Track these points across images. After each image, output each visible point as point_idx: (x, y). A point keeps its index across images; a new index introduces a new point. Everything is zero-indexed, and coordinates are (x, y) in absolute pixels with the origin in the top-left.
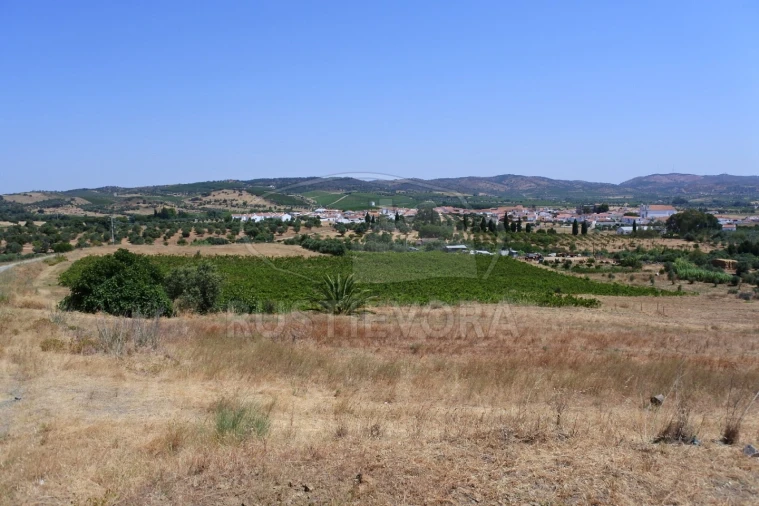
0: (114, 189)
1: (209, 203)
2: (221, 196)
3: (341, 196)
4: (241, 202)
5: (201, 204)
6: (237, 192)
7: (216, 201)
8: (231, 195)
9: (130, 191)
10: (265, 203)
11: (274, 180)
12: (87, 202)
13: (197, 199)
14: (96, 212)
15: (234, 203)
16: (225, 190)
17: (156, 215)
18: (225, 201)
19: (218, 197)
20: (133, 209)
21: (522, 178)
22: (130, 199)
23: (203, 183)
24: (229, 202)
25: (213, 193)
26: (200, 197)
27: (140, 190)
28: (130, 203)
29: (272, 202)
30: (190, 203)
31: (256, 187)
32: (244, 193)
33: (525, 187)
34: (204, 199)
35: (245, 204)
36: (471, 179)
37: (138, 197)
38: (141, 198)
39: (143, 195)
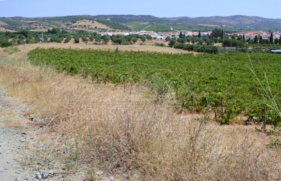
0: (20, 18)
1: (76, 27)
2: (83, 23)
3: (148, 25)
4: (94, 27)
5: (71, 27)
6: (91, 21)
7: (79, 26)
8: (88, 23)
9: (30, 19)
10: (107, 28)
11: (109, 16)
12: (7, 24)
13: (69, 24)
14: (12, 30)
15: (90, 27)
16: (84, 20)
17: (49, 32)
18: (85, 26)
19: (80, 24)
20: (33, 29)
21: (247, 17)
22: (31, 23)
23: (70, 16)
24: (87, 27)
25: (78, 21)
26: (70, 23)
27: (36, 19)
28: (31, 25)
29: (111, 27)
30: (65, 26)
31: (101, 19)
32: (95, 22)
33: (248, 22)
34: (73, 24)
35: (96, 28)
36: (217, 17)
37: (36, 23)
38: (38, 23)
39: (38, 22)
